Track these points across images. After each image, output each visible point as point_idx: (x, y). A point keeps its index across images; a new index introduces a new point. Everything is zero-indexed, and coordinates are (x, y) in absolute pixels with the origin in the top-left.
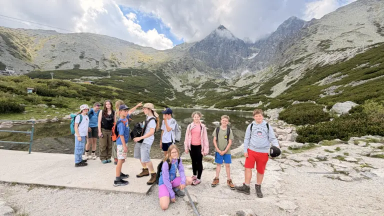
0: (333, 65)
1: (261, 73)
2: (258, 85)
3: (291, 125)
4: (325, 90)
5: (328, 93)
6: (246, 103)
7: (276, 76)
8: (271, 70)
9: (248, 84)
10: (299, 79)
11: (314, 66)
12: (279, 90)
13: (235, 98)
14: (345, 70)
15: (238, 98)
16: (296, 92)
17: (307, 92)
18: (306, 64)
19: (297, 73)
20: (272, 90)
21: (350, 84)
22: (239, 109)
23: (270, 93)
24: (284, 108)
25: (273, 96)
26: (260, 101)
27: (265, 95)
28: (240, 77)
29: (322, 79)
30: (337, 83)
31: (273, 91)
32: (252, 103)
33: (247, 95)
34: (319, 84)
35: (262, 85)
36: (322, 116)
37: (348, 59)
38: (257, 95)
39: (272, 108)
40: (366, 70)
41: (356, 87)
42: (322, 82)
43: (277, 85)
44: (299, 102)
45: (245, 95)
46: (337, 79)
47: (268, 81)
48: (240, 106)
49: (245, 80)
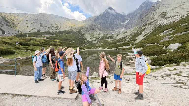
0: (168, 25)
1: (131, 30)
2: (129, 36)
3: (147, 56)
4: (164, 38)
5: (165, 40)
6: (123, 46)
7: (139, 32)
8: (136, 28)
9: (124, 36)
10: (150, 33)
11: (158, 25)
12: (140, 38)
13: (118, 43)
14: (174, 27)
15: (119, 43)
16: (148, 39)
17: (154, 39)
18: (154, 25)
19: (149, 30)
20: (136, 39)
21: (177, 34)
22: (120, 49)
23: (135, 40)
24: (143, 48)
25: (137, 42)
26: (131, 45)
27: (133, 42)
28: (120, 33)
29: (162, 32)
30: (170, 34)
31: (137, 39)
32: (126, 46)
33: (124, 42)
34: (161, 35)
35: (131, 36)
36: (163, 51)
37: (176, 22)
38: (129, 42)
39: (136, 48)
40: (185, 27)
41: (180, 36)
42: (162, 34)
43: (139, 36)
44: (150, 45)
45: (123, 41)
46: (170, 32)
47: (134, 34)
48: (120, 47)
49: (122, 34)
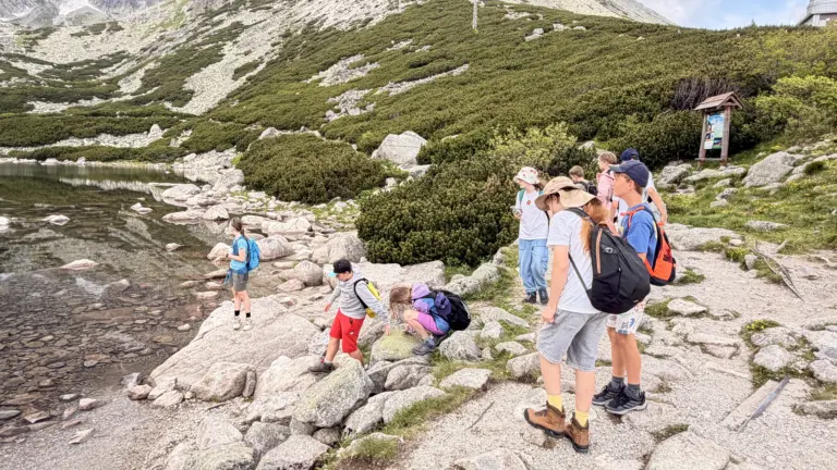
0: (344, 33)
1: (144, 19)
2: (134, 62)
3: (293, 203)
4: (337, 99)
5: (343, 110)
6: (99, 132)
7: (199, 40)
8: (180, 15)
9: (94, 56)
10: (267, 60)
11: (303, 25)
12: (211, 88)
13: (41, 108)
14: (372, 50)
15: (59, 108)
16: (264, 99)
17: (295, 101)
18: (282, 16)
19: (260, 39)
20: (188, 86)
21: (385, 89)
22: (72, 153)
23: (185, 97)
24: (238, 150)
25: (195, 107)
26: (155, 127)
27: (168, 105)
28: (56, 22)
29: (326, 67)
30: (357, 84)
31: (192, 92)
32: (123, 133)
33: (96, 101)
34: (320, 80)
35: (151, 65)
36: (368, 173)
37: (373, 23)
38: (137, 102)
39: (199, 152)
40: (411, 58)
41: (398, 97)
42: (328, 77)
43: (205, 70)
44: (278, 133)
45: (88, 97)
46: (358, 74)
47: (172, 53)
48: (74, 143)
49: (79, 35)
